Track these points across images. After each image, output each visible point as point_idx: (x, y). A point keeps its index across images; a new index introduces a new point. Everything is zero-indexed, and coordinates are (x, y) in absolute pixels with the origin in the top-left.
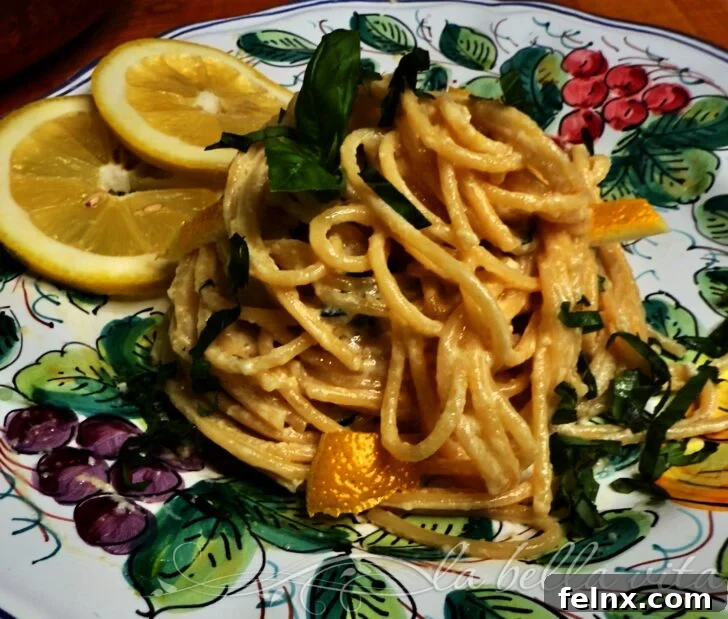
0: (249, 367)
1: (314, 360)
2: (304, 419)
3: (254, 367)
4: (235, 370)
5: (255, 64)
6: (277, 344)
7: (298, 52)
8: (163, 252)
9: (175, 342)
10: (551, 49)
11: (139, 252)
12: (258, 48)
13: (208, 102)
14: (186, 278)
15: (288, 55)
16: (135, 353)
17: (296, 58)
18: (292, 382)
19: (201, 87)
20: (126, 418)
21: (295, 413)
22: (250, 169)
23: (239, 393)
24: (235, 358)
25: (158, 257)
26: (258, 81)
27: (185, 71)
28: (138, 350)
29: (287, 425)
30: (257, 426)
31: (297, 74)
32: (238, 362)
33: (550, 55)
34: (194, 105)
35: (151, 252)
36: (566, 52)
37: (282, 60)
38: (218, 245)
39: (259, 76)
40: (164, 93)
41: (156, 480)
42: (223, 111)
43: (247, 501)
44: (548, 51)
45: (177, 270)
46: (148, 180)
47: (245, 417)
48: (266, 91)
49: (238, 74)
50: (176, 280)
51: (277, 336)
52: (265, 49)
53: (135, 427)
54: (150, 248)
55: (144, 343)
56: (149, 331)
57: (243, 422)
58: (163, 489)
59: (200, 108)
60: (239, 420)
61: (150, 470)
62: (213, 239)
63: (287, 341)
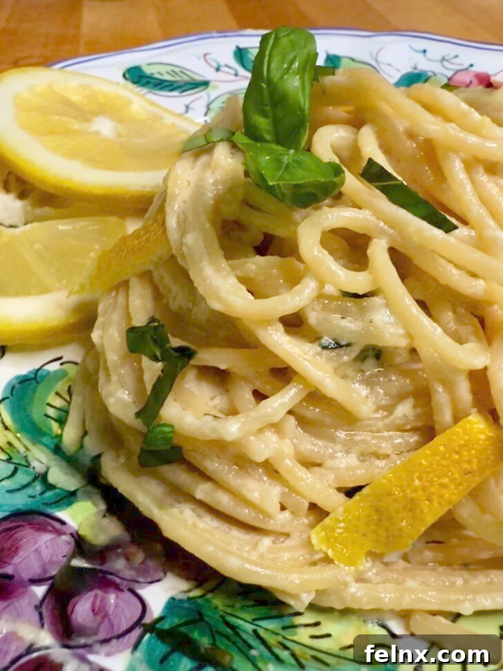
0: (232, 429)
1: (313, 412)
2: (305, 498)
3: (240, 429)
4: (213, 436)
5: (145, 94)
6: (259, 396)
7: (187, 83)
8: (76, 288)
9: (112, 400)
10: (433, 72)
11: (44, 290)
12: (144, 80)
13: (104, 127)
14: (116, 317)
15: (175, 85)
16: (47, 416)
17: (184, 88)
18: (287, 447)
19: (96, 114)
20: (50, 511)
21: (292, 489)
22: (193, 180)
23: (213, 465)
24: (210, 418)
25: (70, 293)
26: (151, 108)
27: (75, 98)
28: (51, 412)
29: (283, 508)
30: (244, 514)
31: (187, 103)
32: (214, 423)
33: (433, 78)
34: (91, 130)
35: (59, 289)
36: (449, 74)
37: (171, 90)
38: (155, 274)
39: (152, 103)
40: (57, 117)
41: (111, 610)
42: (120, 136)
43: (240, 622)
44: (430, 74)
45: (100, 308)
46: (47, 210)
47: (224, 501)
48: (161, 118)
49: (130, 102)
50: (100, 320)
51: (258, 385)
52: (153, 81)
53: (63, 523)
54: (57, 285)
55: (58, 402)
56: (61, 386)
57: (220, 508)
58: (124, 627)
59: (98, 133)
60: (213, 504)
61: (99, 592)
62: (149, 267)
63: (276, 390)
